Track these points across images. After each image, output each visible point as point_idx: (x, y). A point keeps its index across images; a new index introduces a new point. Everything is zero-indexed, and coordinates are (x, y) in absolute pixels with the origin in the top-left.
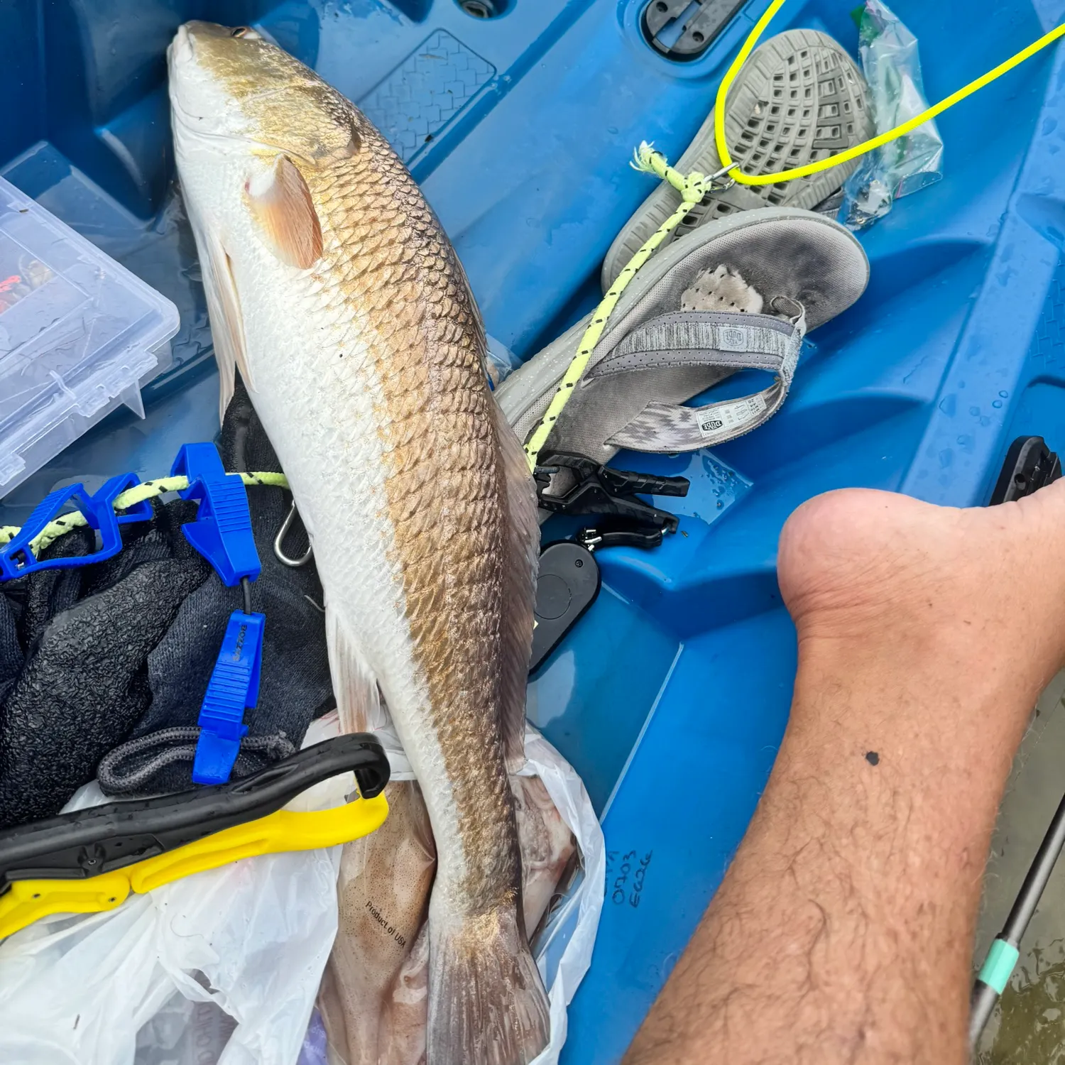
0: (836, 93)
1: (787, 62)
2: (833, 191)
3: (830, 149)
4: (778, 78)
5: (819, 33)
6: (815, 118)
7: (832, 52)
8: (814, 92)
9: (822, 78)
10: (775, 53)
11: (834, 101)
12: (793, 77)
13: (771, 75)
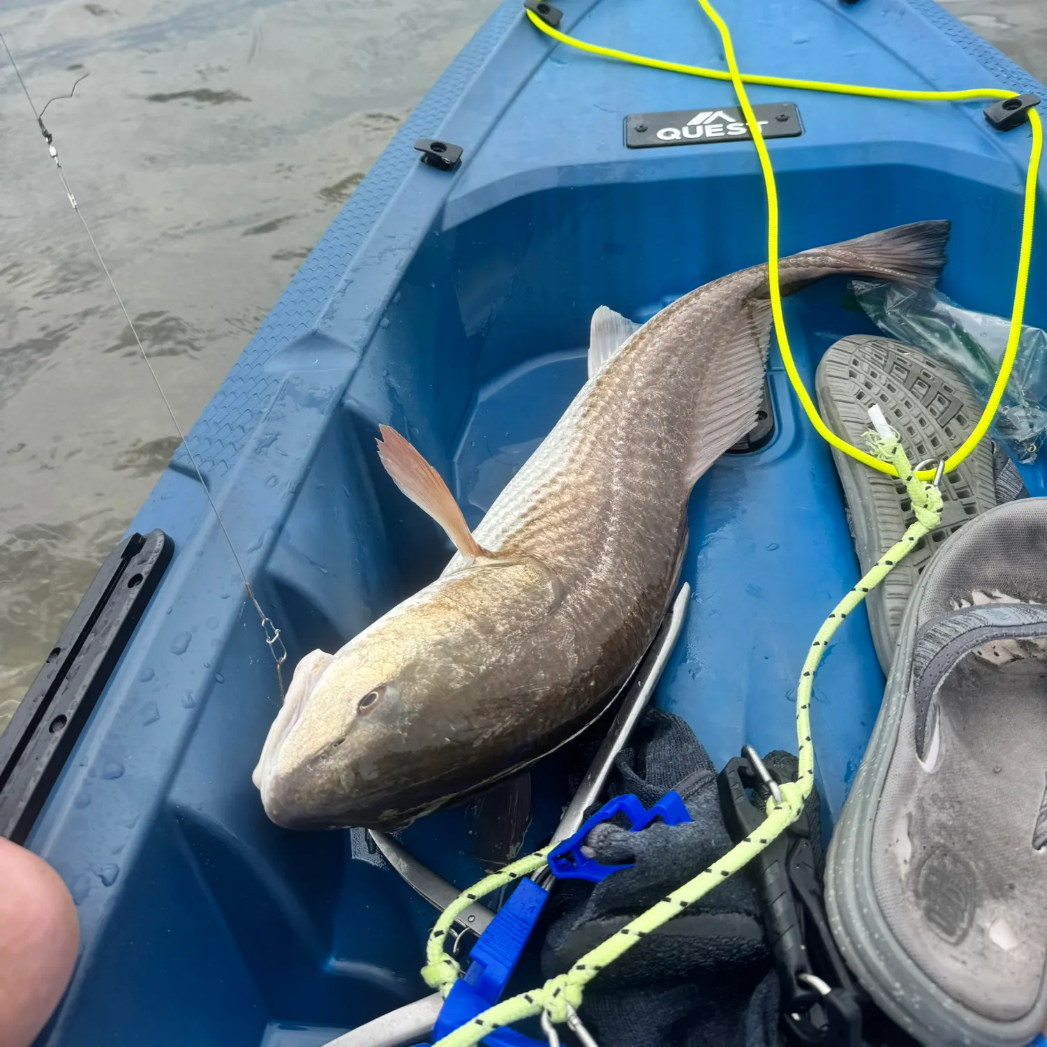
0: (909, 372)
1: (852, 378)
2: (991, 448)
3: (954, 417)
4: (860, 396)
5: (845, 338)
6: (918, 402)
7: (870, 344)
8: (895, 384)
9: (888, 369)
10: (835, 379)
11: (915, 379)
12: (868, 385)
13: (854, 399)
